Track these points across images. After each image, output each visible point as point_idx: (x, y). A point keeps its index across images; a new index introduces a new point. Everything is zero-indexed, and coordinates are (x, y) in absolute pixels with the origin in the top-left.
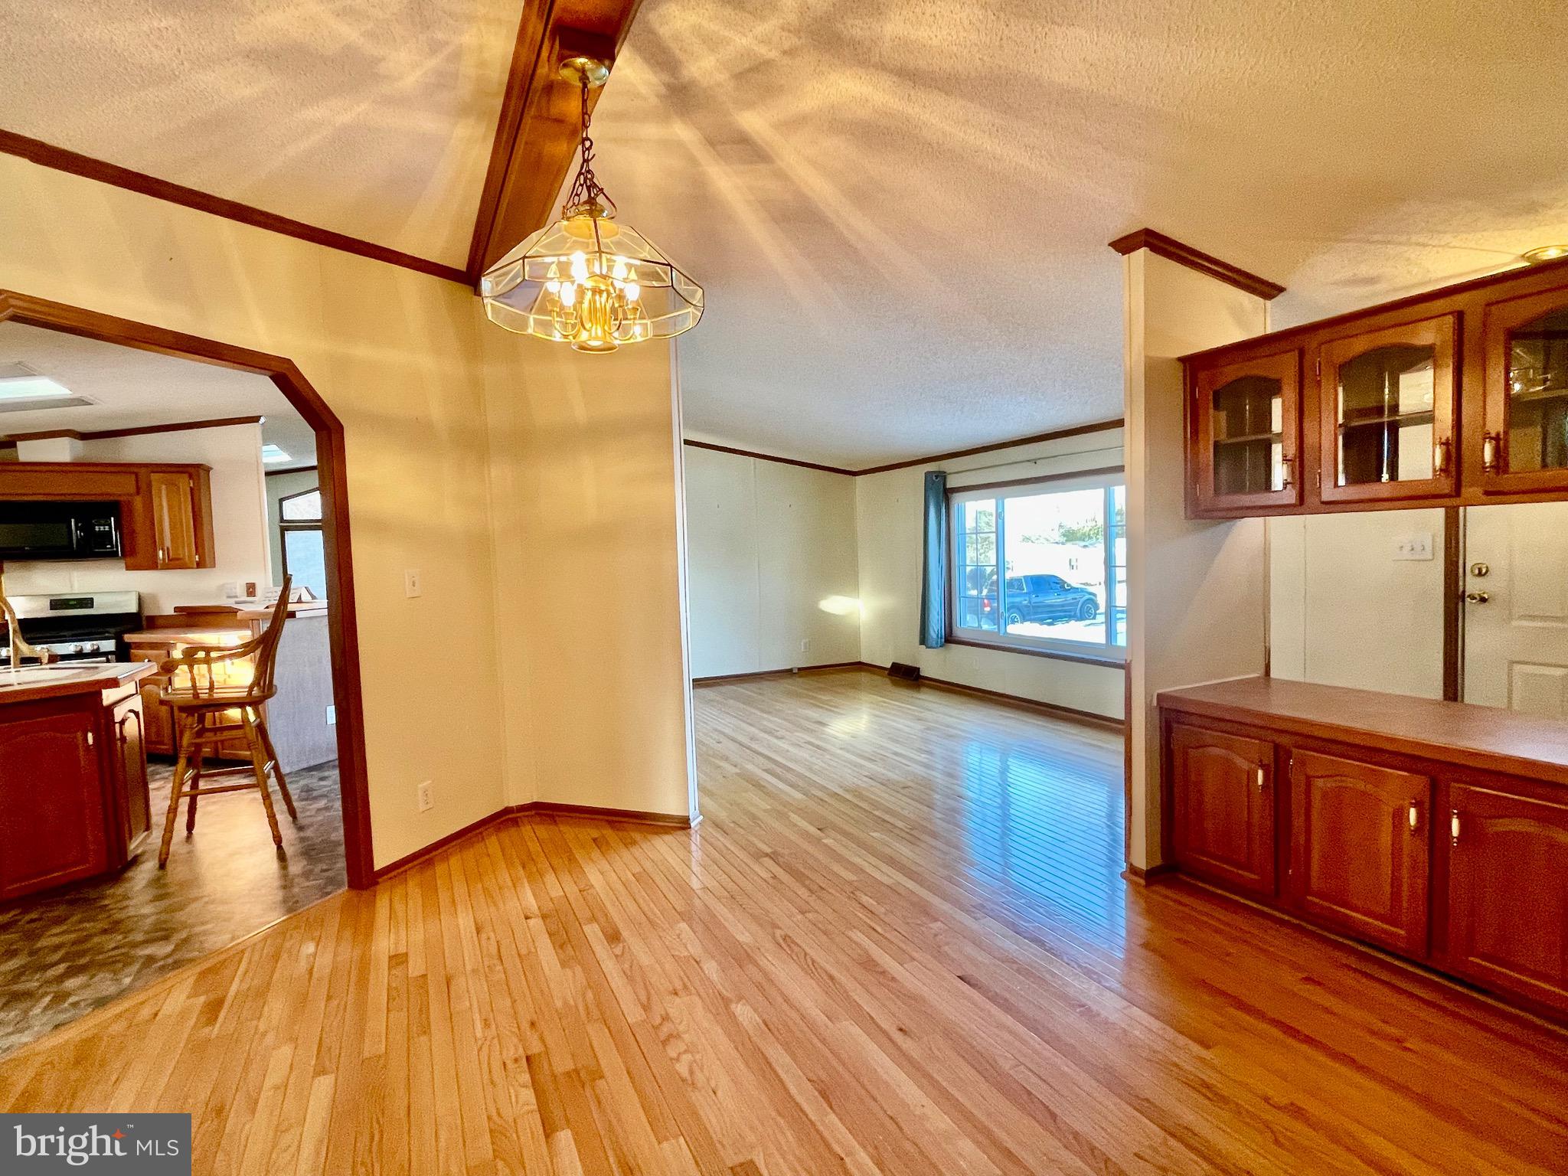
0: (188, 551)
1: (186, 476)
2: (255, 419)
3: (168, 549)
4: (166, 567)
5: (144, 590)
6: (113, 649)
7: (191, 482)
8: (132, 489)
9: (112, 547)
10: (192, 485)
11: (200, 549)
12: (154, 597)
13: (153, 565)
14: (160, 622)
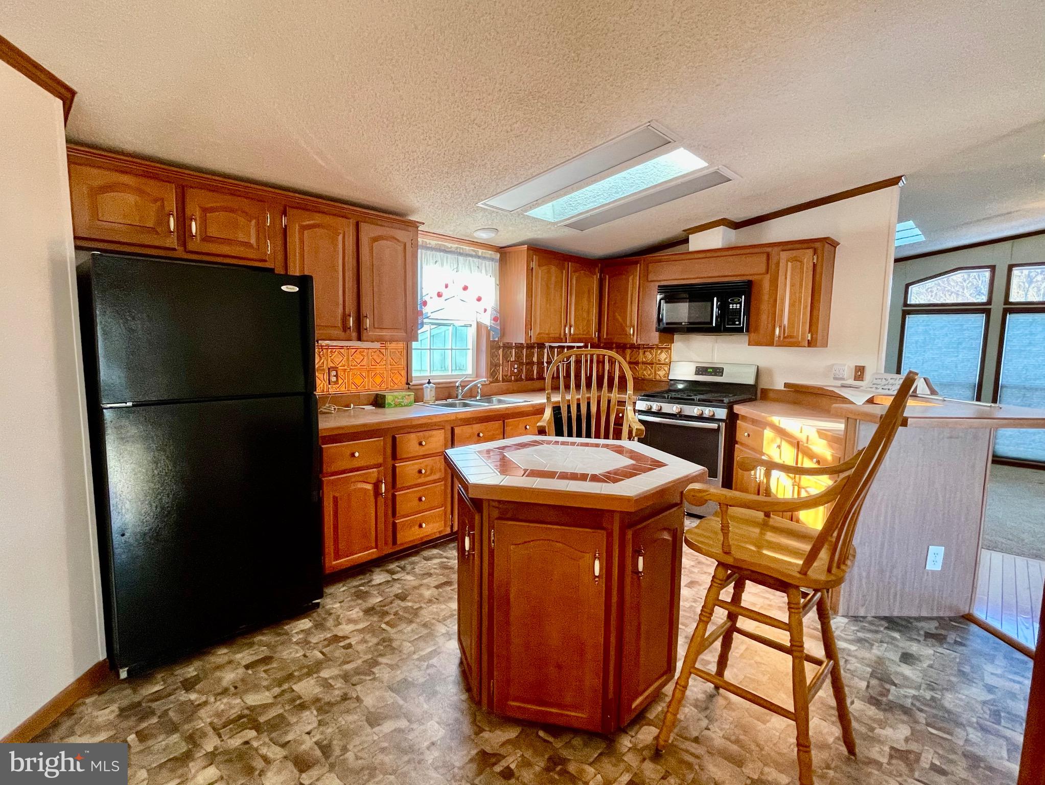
0: (802, 330)
1: (810, 252)
2: (894, 181)
3: (784, 327)
4: (781, 344)
5: (762, 364)
6: (724, 417)
7: (815, 257)
8: (763, 268)
9: (740, 324)
10: (815, 261)
11: (813, 328)
12: (770, 372)
13: (770, 342)
14: (771, 395)
